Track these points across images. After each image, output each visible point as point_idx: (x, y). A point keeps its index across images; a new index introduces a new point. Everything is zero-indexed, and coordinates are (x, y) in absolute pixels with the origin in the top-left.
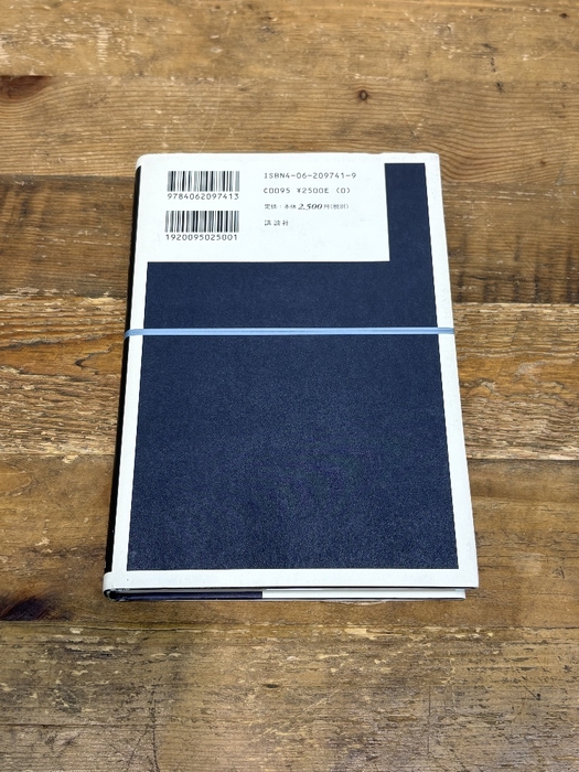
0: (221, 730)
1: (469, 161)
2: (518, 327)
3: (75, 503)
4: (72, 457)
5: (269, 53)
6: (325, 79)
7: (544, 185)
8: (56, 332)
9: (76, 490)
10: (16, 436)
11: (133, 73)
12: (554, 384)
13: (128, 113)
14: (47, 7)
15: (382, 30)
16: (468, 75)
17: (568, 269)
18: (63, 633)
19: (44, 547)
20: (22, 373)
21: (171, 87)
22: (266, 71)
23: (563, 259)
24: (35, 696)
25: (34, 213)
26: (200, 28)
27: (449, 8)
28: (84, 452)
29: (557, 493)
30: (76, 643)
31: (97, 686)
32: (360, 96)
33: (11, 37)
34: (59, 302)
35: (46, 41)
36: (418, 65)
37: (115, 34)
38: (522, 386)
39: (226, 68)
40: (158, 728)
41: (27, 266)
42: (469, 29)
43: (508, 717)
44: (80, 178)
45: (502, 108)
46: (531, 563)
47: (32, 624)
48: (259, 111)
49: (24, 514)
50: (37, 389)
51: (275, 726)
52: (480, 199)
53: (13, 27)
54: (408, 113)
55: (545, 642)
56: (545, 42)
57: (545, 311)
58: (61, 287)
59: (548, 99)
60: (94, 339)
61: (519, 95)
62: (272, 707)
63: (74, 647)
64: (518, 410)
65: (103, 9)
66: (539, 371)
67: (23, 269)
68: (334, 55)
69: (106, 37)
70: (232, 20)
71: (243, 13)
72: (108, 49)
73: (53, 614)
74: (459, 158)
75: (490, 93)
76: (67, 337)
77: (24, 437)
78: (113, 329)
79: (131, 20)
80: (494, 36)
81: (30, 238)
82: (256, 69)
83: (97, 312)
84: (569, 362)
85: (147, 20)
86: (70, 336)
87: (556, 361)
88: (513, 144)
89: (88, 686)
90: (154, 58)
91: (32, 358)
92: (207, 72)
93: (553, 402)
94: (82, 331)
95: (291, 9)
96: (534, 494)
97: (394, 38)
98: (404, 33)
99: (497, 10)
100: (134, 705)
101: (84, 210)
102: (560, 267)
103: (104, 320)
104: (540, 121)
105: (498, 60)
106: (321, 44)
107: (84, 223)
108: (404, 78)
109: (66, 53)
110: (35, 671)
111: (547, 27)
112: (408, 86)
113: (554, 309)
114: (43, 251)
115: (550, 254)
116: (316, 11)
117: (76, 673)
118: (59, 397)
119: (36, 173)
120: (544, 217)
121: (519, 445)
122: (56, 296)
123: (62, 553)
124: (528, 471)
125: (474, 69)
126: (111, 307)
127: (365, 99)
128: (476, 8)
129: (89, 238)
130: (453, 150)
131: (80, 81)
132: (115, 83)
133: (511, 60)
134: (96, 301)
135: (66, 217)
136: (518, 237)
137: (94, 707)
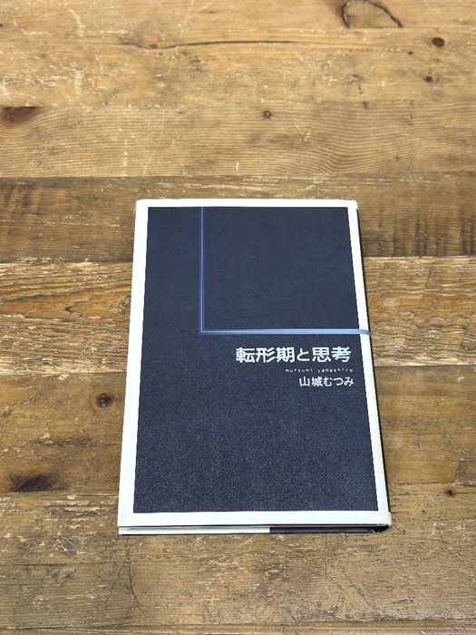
0: (177, 563)
1: (344, 159)
2: (382, 274)
3: (68, 408)
4: (66, 376)
5: (199, 86)
6: (239, 103)
7: (398, 173)
8: (51, 288)
9: (68, 398)
10: (24, 362)
11: (101, 103)
12: (409, 313)
13: (98, 131)
14: (37, 58)
15: (279, 67)
16: (342, 97)
17: (417, 232)
18: (62, 499)
19: (47, 439)
20: (27, 317)
21: (129, 112)
22: (197, 99)
23: (413, 225)
24: (43, 544)
25: (32, 204)
26: (148, 69)
27: (328, 50)
28: (73, 371)
29: (413, 389)
30: (72, 506)
31: (87, 535)
32: (265, 115)
33: (11, 80)
34: (52, 266)
35: (37, 82)
36: (306, 91)
37: (87, 76)
38: (386, 315)
39: (168, 97)
40: (133, 563)
41: (29, 242)
42: (342, 64)
43: (383, 547)
44: (65, 179)
45: (367, 120)
46: (396, 438)
47: (39, 493)
48: (193, 128)
49: (31, 417)
50: (38, 329)
51: (216, 559)
52: (353, 185)
53: (13, 73)
54: (300, 126)
55: (407, 494)
56: (397, 72)
57: (401, 262)
58: (54, 256)
59: (401, 112)
60: (79, 292)
61: (379, 110)
62: (213, 545)
63: (70, 509)
64: (383, 332)
65: (78, 58)
66: (398, 304)
67: (26, 244)
68: (245, 86)
69: (81, 77)
70: (171, 63)
71: (179, 58)
72: (82, 86)
73: (54, 486)
74: (337, 157)
75: (358, 109)
76: (58, 291)
77: (30, 362)
78: (92, 284)
79: (98, 65)
80: (360, 69)
81: (30, 222)
82: (190, 98)
83: (80, 273)
84: (419, 297)
85: (110, 65)
86: (62, 290)
87: (410, 297)
88: (376, 145)
89: (81, 536)
90: (116, 92)
91: (34, 306)
92: (154, 101)
93: (409, 325)
94: (69, 287)
95: (213, 54)
96: (397, 390)
97: (289, 72)
98: (296, 69)
99: (362, 50)
100: (115, 548)
101: (69, 201)
102: (411, 231)
103: (85, 279)
104: (395, 128)
105: (364, 86)
106: (235, 78)
107: (69, 211)
108: (296, 101)
109: (51, 90)
110: (43, 527)
111: (398, 61)
112: (299, 107)
113: (407, 260)
114: (40, 231)
115: (404, 222)
116: (232, 54)
117: (72, 527)
118: (55, 334)
119: (32, 176)
120: (399, 196)
121: (385, 356)
122: (50, 262)
123: (59, 443)
124: (392, 374)
125: (347, 93)
126: (90, 269)
127: (269, 117)
128: (347, 49)
129: (73, 221)
130: (333, 151)
131: (63, 110)
132: (88, 110)
133: (373, 86)
134: (79, 265)
135: (56, 206)
136: (380, 211)
137: (86, 551)
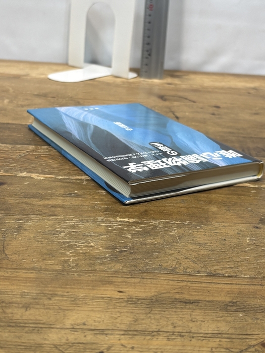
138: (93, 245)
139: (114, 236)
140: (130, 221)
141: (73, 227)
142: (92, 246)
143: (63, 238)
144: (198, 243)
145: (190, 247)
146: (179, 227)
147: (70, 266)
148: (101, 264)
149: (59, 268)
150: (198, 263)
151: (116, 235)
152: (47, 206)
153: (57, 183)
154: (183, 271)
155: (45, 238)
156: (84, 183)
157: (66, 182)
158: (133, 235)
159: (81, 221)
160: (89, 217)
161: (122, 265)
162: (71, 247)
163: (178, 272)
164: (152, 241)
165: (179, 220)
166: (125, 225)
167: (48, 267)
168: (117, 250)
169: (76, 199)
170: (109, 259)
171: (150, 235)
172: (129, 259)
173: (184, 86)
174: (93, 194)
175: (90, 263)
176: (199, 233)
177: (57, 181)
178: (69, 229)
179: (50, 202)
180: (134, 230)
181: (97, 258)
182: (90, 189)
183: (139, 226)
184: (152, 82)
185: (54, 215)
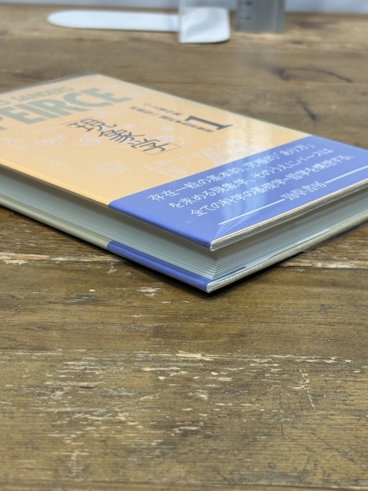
138: (123, 419)
139: (171, 396)
140: (207, 359)
141: (81, 376)
142: (121, 422)
143: (60, 404)
144: (356, 410)
145: (339, 419)
146: (315, 370)
147: (70, 471)
148: (140, 465)
149: (46, 476)
150: (356, 458)
151: (175, 393)
152: (27, 327)
153: (52, 273)
154: (323, 480)
155: (20, 405)
156: (111, 271)
157: (72, 270)
158: (212, 392)
159: (101, 362)
160: (117, 350)
161: (187, 468)
162: (74, 424)
163: (310, 483)
164: (254, 407)
165: (314, 353)
166: (195, 368)
167: (21, 476)
168: (177, 430)
169: (91, 308)
170: (157, 452)
171: (249, 393)
172: (201, 453)
173: (327, 47)
174: (129, 297)
175: (116, 464)
176: (358, 385)
177: (53, 269)
178: (72, 380)
179: (35, 318)
180: (215, 382)
181: (131, 452)
182: (122, 285)
183: (225, 371)
184: (261, 39)
185: (43, 349)
